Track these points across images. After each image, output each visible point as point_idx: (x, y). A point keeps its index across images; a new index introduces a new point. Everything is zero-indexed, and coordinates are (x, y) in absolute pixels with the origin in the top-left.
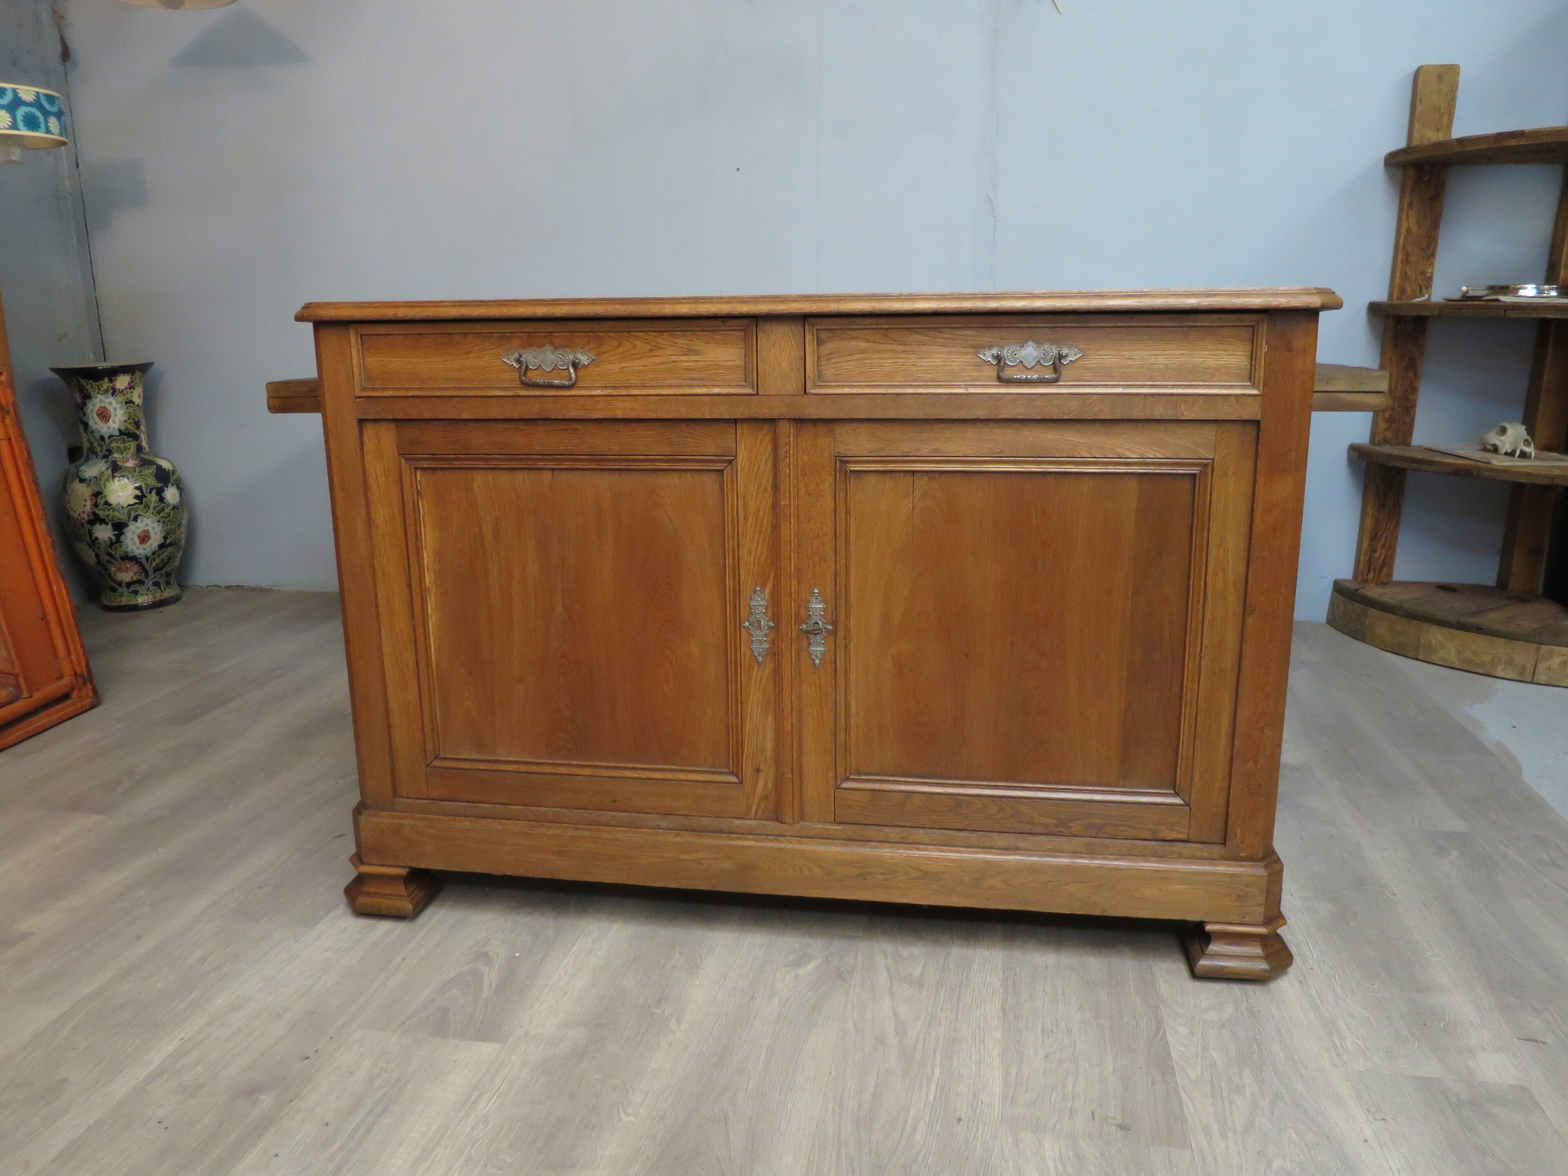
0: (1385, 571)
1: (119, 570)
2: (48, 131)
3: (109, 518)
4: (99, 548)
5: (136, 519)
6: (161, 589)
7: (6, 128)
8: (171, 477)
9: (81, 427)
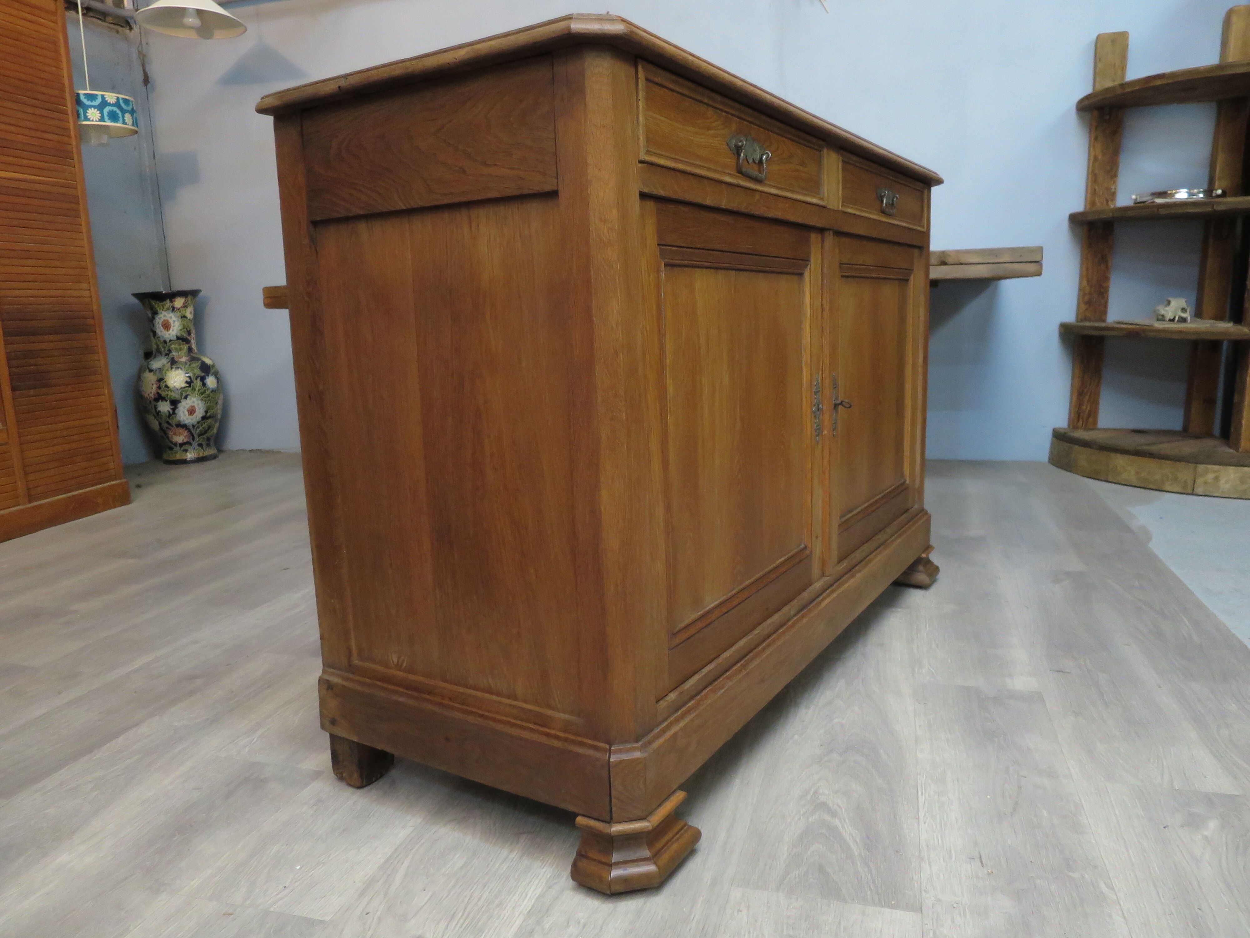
0: (1091, 420)
1: (175, 434)
2: (124, 123)
3: (168, 397)
4: (161, 419)
5: (186, 397)
6: (203, 449)
7: (96, 121)
8: (211, 370)
9: (152, 334)
